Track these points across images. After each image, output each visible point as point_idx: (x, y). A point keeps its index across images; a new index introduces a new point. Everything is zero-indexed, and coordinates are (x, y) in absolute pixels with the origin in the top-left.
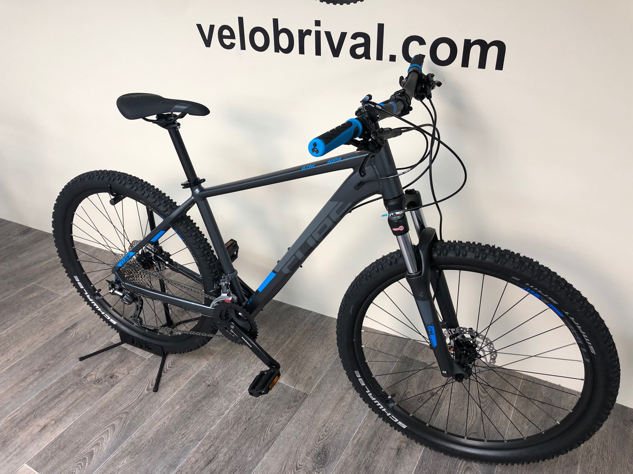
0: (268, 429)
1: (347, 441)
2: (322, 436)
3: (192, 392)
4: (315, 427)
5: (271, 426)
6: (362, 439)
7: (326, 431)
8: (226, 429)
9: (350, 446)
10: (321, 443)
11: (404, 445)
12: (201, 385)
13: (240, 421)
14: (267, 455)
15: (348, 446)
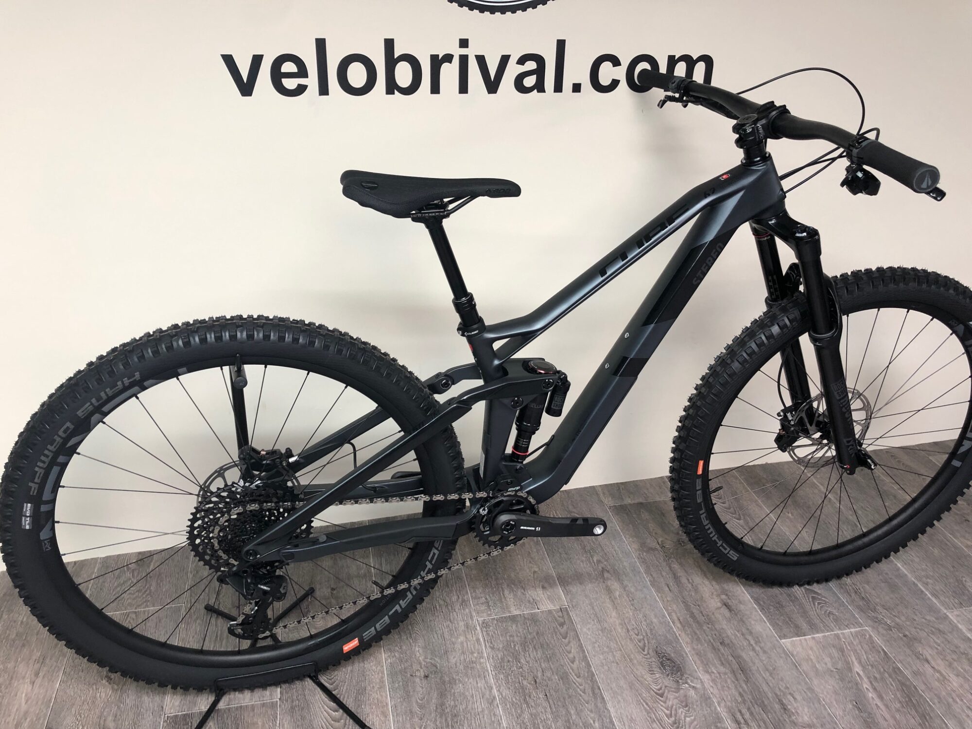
0: (573, 677)
1: (671, 631)
2: (640, 642)
3: (413, 699)
4: (621, 639)
5: (571, 671)
6: (681, 619)
7: (637, 635)
8: (522, 711)
9: (680, 632)
10: (648, 651)
11: (723, 597)
12: (414, 682)
13: (527, 691)
14: (609, 705)
15: (678, 635)
